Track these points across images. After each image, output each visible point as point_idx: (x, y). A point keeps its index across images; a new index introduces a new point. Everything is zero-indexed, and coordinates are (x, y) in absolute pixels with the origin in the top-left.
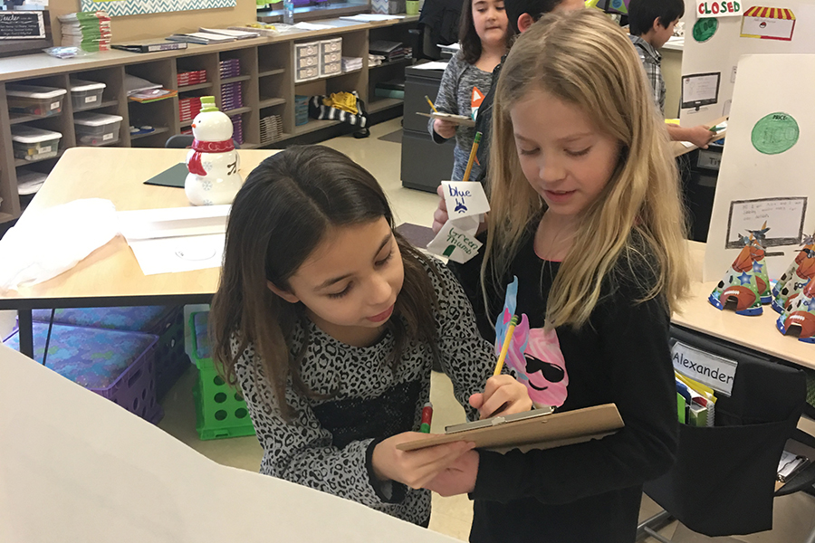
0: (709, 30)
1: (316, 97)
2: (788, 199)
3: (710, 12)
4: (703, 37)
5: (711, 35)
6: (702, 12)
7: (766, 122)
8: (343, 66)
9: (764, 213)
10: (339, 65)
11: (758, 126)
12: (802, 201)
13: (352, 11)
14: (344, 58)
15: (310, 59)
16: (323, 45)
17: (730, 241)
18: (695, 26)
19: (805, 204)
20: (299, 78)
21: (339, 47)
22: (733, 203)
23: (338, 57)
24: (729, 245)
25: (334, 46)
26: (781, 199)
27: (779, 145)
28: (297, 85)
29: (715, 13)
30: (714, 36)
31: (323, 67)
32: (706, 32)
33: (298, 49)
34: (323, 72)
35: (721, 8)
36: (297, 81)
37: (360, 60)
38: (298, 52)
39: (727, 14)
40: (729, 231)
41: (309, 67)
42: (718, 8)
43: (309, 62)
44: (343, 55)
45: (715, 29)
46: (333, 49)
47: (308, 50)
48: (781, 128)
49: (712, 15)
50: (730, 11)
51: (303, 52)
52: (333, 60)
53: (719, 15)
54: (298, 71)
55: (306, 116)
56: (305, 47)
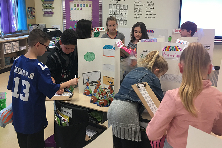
0: (98, 35)
1: (13, 57)
2: (96, 71)
3: (97, 30)
4: (97, 36)
5: (99, 35)
6: (95, 30)
7: (87, 54)
8: (20, 48)
9: (91, 75)
10: (18, 49)
11: (85, 55)
12: (99, 72)
13: (23, 34)
14: (20, 47)
15: (9, 47)
16: (13, 43)
17: (84, 83)
18: (94, 34)
19: (100, 72)
20: (6, 53)
21: (18, 44)
22: (83, 74)
23: (18, 46)
24: (84, 84)
25: (17, 43)
26: (94, 72)
27: (91, 59)
28: (5, 55)
29: (98, 30)
30: (99, 36)
31: (13, 49)
32: (97, 35)
33: (5, 45)
34: (13, 50)
35: (100, 29)
36: (5, 53)
37: (25, 47)
38: (5, 46)
39: (101, 31)
40: (83, 80)
41: (9, 49)
42: (99, 29)
43: (9, 48)
44: (19, 46)
45: (99, 34)
46: (16, 44)
47: (8, 45)
48: (91, 55)
49: (97, 31)
50: (102, 30)
51: (6, 46)
52: (16, 47)
53: (99, 31)
54: (5, 51)
55: (10, 62)
56: (7, 44)
